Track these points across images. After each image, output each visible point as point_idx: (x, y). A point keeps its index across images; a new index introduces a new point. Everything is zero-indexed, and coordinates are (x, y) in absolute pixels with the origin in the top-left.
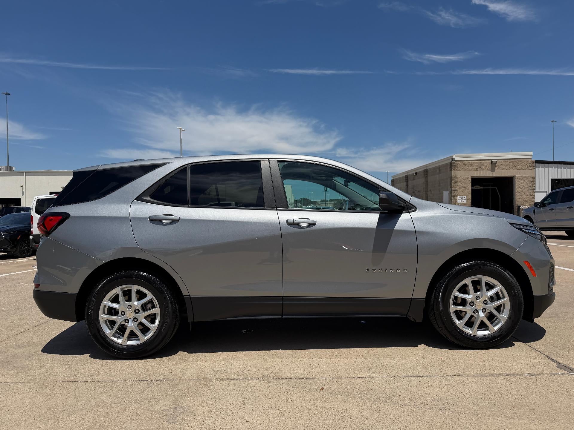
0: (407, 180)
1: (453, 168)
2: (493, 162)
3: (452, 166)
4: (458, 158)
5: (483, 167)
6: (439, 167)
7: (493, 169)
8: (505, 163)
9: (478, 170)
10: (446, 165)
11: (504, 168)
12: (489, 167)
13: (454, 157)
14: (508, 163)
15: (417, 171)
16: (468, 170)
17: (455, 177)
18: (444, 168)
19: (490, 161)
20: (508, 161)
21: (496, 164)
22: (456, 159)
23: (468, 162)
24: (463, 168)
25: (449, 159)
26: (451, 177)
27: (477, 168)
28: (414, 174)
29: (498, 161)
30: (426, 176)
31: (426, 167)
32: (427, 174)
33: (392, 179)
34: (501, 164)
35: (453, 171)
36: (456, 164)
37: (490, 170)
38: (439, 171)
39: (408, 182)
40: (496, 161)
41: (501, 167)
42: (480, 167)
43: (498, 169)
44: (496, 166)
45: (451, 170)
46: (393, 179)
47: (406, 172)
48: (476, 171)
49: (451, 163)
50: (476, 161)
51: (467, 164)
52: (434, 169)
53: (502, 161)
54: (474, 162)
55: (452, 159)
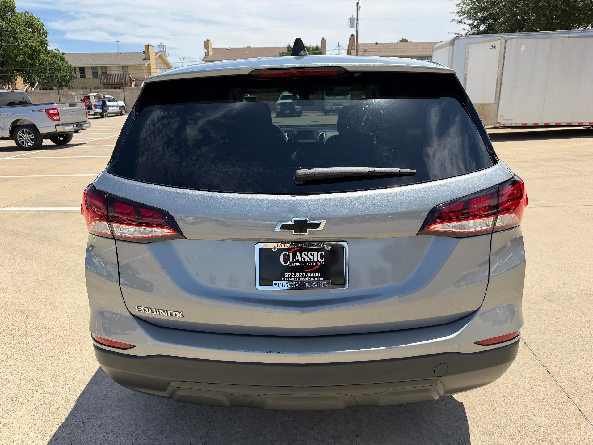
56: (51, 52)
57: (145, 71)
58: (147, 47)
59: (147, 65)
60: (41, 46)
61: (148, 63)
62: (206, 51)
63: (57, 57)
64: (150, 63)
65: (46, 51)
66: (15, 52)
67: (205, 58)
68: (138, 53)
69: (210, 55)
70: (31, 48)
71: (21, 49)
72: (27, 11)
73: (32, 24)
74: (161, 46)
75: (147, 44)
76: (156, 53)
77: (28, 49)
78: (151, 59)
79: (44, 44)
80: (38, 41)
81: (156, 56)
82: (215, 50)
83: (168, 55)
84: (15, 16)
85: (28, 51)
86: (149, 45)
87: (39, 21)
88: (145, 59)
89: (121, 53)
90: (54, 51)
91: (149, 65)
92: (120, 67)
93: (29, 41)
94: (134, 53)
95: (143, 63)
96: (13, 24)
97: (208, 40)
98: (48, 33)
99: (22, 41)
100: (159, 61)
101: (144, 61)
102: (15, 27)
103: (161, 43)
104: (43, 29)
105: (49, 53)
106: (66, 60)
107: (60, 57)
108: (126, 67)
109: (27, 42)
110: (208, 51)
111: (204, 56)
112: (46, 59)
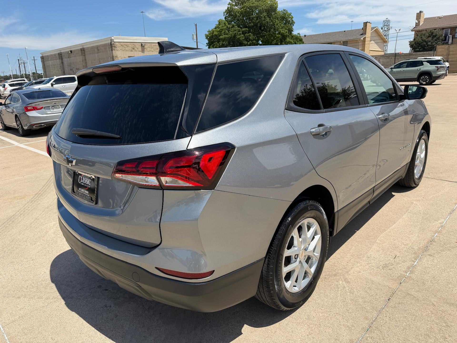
0: (61, 58)
1: (113, 48)
2: (143, 45)
3: (112, 46)
4: (117, 39)
5: (136, 49)
6: (98, 47)
7: (143, 51)
8: (151, 46)
9: (132, 51)
10: (105, 45)
11: (150, 50)
12: (140, 49)
13: (113, 38)
14: (153, 46)
15: (72, 50)
16: (125, 50)
17: (116, 57)
18: (103, 48)
19: (141, 44)
20: (153, 44)
21: (145, 47)
22: (115, 41)
23: (124, 43)
24: (121, 49)
25: (109, 40)
26: (113, 56)
27: (131, 49)
28: (70, 52)
29: (146, 44)
30: (84, 54)
31: (83, 46)
32: (84, 53)
33: (41, 56)
34: (148, 47)
35: (114, 51)
36: (115, 45)
37: (141, 51)
38: (98, 50)
39: (62, 59)
40: (145, 44)
41: (149, 49)
42: (134, 49)
43: (146, 51)
44: (145, 48)
45: (112, 50)
46: (43, 56)
47: (59, 50)
48: (131, 52)
49: (111, 44)
50: (130, 43)
51: (124, 45)
52: (92, 48)
53: (149, 44)
54: (129, 43)
55: (111, 40)
56: (294, 36)
57: (360, 44)
58: (365, 24)
59: (362, 39)
60: (288, 33)
61: (364, 37)
62: (417, 22)
63: (297, 39)
64: (366, 37)
65: (291, 35)
66: (272, 38)
67: (414, 28)
68: (358, 29)
69: (420, 25)
70: (281, 35)
71: (276, 36)
72: (285, 9)
73: (285, 18)
74: (386, 21)
75: (366, 22)
76: (372, 28)
77: (280, 35)
78: (366, 34)
79: (290, 31)
80: (287, 29)
81: (371, 31)
82: (426, 19)
83: (391, 28)
84: (276, 14)
85: (279, 37)
86: (367, 22)
87: (290, 15)
88: (362, 34)
89: (345, 31)
90: (297, 35)
91: (365, 38)
92: (342, 42)
93: (281, 30)
94: (355, 30)
95: (360, 38)
96: (274, 19)
97: (420, 12)
98: (294, 23)
99: (278, 30)
100: (375, 34)
101: (361, 36)
102: (275, 21)
103: (387, 19)
104: (292, 20)
105: (293, 37)
106: (303, 41)
107: (299, 39)
108: (346, 41)
109: (280, 31)
110: (419, 22)
111: (414, 26)
112: (289, 42)
